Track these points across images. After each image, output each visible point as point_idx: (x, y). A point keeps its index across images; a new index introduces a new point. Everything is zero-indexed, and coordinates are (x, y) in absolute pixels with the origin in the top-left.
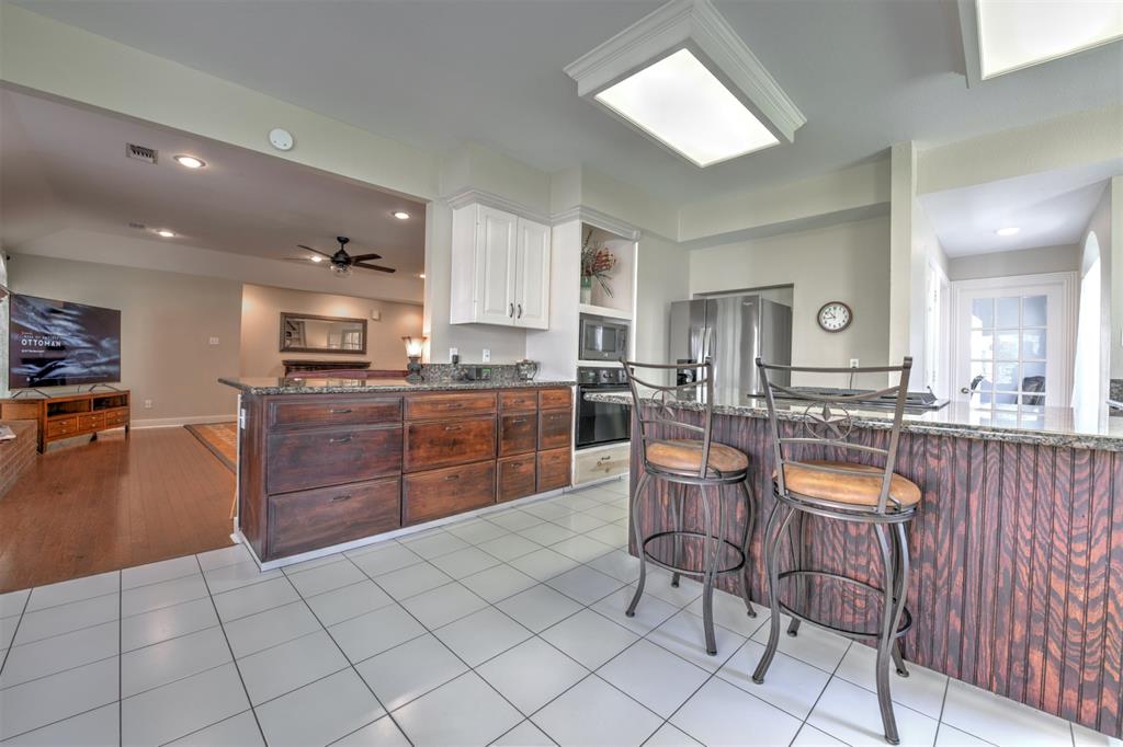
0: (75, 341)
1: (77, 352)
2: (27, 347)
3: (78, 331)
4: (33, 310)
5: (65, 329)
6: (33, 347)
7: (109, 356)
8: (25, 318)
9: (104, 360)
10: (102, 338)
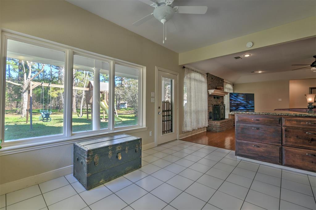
0: (243, 102)
1: (243, 104)
2: (233, 103)
3: (244, 99)
4: (234, 96)
5: (240, 99)
6: (234, 103)
7: (251, 105)
8: (232, 97)
9: (250, 106)
10: (249, 101)
